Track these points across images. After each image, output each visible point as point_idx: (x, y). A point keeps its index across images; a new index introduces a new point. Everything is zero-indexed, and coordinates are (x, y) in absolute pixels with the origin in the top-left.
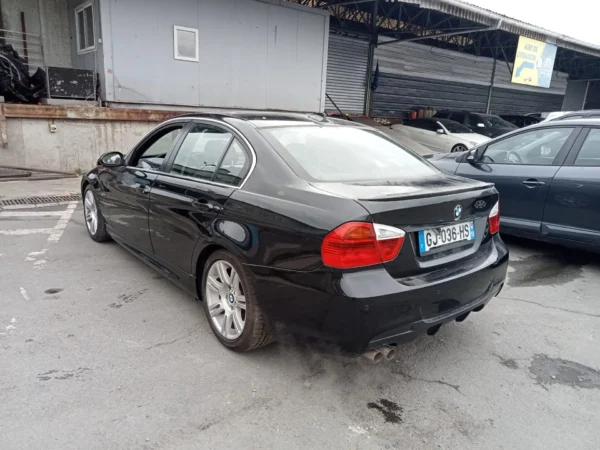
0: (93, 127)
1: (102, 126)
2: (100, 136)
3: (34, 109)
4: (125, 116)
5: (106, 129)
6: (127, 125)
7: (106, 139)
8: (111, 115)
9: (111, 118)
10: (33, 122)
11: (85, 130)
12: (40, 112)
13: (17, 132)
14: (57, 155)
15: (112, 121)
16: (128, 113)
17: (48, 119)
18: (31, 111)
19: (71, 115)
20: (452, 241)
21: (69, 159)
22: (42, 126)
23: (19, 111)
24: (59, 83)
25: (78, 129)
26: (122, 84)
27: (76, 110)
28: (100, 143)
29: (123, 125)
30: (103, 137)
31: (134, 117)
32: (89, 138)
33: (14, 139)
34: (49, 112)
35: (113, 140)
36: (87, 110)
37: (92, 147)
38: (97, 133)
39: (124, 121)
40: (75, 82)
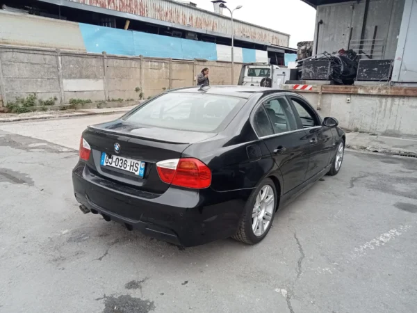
0: (377, 100)
1: (384, 100)
2: (381, 107)
3: (338, 88)
4: (402, 92)
5: (386, 103)
6: (406, 100)
7: (385, 110)
8: (390, 92)
9: (389, 94)
10: (338, 96)
11: (370, 102)
12: (342, 90)
13: (328, 102)
14: (348, 117)
15: (393, 96)
16: (406, 90)
17: (347, 94)
18: (336, 89)
19: (360, 91)
20: (122, 168)
21: (355, 121)
22: (343, 99)
23: (329, 89)
24: (365, 70)
25: (365, 101)
26: (408, 68)
27: (364, 88)
28: (380, 112)
29: (402, 100)
30: (383, 107)
31: (410, 93)
32: (372, 108)
33: (326, 106)
34: (347, 90)
35: (391, 110)
36: (372, 88)
37: (373, 113)
38: (379, 104)
39: (403, 97)
40: (376, 69)
